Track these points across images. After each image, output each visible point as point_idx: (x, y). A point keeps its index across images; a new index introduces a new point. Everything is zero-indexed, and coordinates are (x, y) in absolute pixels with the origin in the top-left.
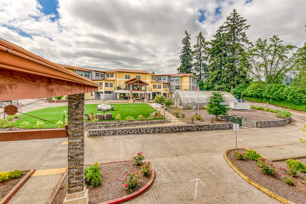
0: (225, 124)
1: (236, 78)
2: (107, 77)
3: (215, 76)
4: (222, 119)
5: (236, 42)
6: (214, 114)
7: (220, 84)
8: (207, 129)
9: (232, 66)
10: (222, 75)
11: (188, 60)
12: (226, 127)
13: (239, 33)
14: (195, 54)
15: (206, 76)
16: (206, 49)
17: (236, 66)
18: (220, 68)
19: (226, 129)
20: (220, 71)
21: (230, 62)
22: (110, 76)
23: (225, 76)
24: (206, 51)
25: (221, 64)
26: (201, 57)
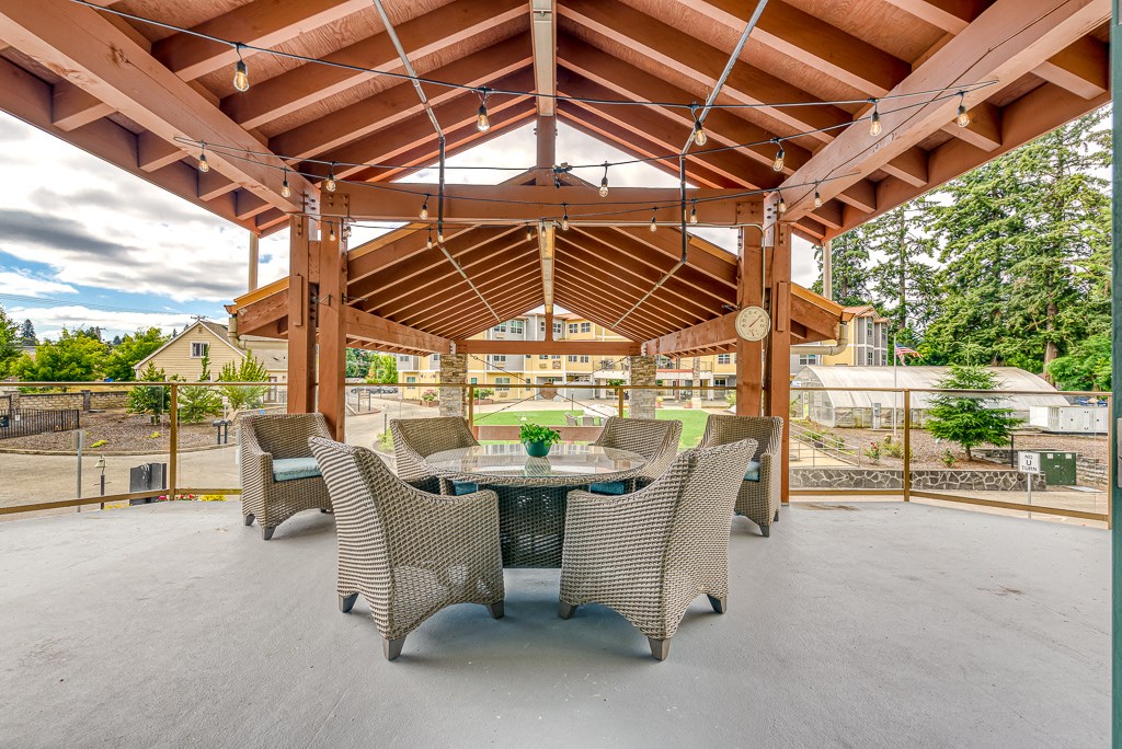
0: (1002, 474)
1: (1066, 315)
2: (571, 332)
3: (970, 312)
4: (989, 459)
5: (1073, 171)
6: (955, 437)
7: (993, 340)
8: (930, 484)
9: (1047, 267)
10: (1004, 307)
11: (850, 256)
12: (1005, 481)
13: (1084, 135)
14: (880, 232)
15: (929, 314)
16: (928, 210)
17: (1072, 266)
18: (991, 280)
19: (1003, 490)
20: (992, 290)
21: (1040, 254)
22: (579, 328)
23: (1018, 308)
24: (926, 218)
25: (995, 263)
26: (906, 241)
